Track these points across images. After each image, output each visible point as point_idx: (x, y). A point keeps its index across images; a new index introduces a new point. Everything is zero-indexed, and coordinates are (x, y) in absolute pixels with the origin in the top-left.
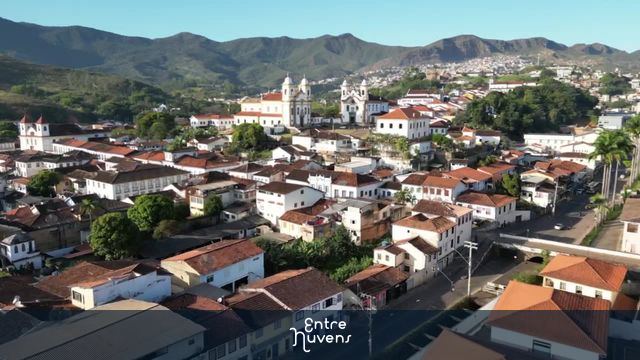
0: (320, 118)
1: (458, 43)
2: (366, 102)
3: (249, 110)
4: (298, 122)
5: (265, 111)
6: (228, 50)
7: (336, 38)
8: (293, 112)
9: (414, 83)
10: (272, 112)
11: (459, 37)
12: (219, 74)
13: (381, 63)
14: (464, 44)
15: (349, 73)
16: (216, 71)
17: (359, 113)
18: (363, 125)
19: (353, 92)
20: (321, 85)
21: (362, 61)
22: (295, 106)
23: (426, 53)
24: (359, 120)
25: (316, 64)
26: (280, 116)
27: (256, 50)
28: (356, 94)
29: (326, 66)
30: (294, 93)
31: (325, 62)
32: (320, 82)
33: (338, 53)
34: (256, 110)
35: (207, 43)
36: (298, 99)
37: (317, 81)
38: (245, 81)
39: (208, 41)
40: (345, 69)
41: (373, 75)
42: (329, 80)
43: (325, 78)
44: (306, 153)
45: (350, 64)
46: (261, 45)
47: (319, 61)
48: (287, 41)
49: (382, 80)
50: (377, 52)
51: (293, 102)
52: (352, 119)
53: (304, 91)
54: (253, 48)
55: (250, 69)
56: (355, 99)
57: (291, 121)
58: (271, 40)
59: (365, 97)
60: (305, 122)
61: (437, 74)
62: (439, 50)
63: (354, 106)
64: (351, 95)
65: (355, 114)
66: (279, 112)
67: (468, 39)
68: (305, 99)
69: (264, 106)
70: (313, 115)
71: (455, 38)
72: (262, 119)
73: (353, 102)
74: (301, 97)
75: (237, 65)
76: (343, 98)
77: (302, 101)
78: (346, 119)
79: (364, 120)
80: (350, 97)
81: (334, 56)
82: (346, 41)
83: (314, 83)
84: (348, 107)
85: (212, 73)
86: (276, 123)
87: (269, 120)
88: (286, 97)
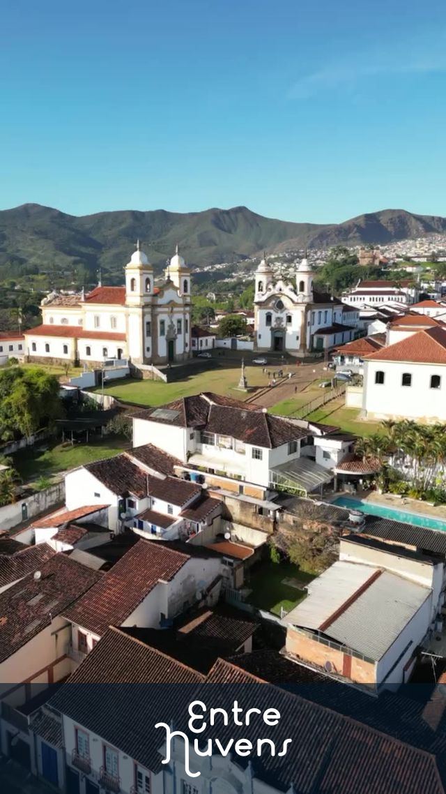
0: (210, 339)
1: (384, 220)
2: (309, 307)
3: (57, 323)
4: (163, 351)
5: (89, 326)
6: (88, 226)
7: (227, 212)
8: (150, 329)
9: (344, 269)
10: (105, 327)
11: (384, 212)
12: (73, 258)
13: (284, 244)
14: (392, 221)
15: (244, 257)
16: (69, 253)
17: (294, 329)
18: (301, 355)
19: (280, 284)
20: (208, 272)
21: (260, 241)
22: (154, 316)
23: (342, 232)
24: (292, 343)
25: (201, 245)
26: (121, 337)
27: (124, 226)
28: (287, 290)
29: (213, 248)
30: (152, 289)
31: (212, 242)
32: (206, 269)
33: (230, 232)
34: (73, 322)
35: (60, 219)
36: (160, 301)
37: (202, 268)
38: (107, 267)
39: (61, 215)
40: (239, 252)
41: (277, 260)
42: (218, 266)
43: (212, 264)
44: (170, 490)
45: (245, 246)
46: (130, 221)
47: (205, 241)
48: (163, 216)
49: (288, 267)
50: (281, 230)
51: (150, 307)
52: (278, 341)
53: (177, 283)
54: (120, 224)
55: (114, 251)
56: (285, 301)
57: (145, 349)
58: (143, 214)
59: (305, 296)
60: (179, 349)
61: (374, 258)
62: (359, 229)
63: (283, 315)
64: (275, 291)
65: (284, 330)
66: (120, 329)
67: (396, 215)
68: (180, 301)
69: (90, 315)
70: (197, 332)
71: (379, 213)
72: (83, 343)
73: (280, 306)
74: (169, 295)
75: (99, 246)
76: (259, 297)
77: (172, 304)
78: (266, 342)
79: (303, 345)
80: (273, 297)
81: (224, 235)
82: (240, 216)
83: (198, 270)
84: (269, 318)
85: (63, 256)
86: (113, 353)
87: (97, 346)
88: (134, 296)
